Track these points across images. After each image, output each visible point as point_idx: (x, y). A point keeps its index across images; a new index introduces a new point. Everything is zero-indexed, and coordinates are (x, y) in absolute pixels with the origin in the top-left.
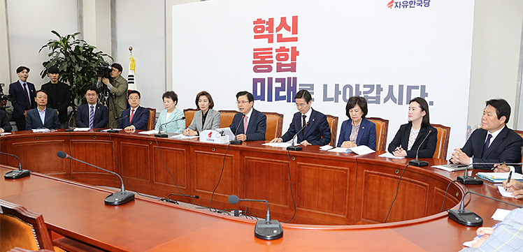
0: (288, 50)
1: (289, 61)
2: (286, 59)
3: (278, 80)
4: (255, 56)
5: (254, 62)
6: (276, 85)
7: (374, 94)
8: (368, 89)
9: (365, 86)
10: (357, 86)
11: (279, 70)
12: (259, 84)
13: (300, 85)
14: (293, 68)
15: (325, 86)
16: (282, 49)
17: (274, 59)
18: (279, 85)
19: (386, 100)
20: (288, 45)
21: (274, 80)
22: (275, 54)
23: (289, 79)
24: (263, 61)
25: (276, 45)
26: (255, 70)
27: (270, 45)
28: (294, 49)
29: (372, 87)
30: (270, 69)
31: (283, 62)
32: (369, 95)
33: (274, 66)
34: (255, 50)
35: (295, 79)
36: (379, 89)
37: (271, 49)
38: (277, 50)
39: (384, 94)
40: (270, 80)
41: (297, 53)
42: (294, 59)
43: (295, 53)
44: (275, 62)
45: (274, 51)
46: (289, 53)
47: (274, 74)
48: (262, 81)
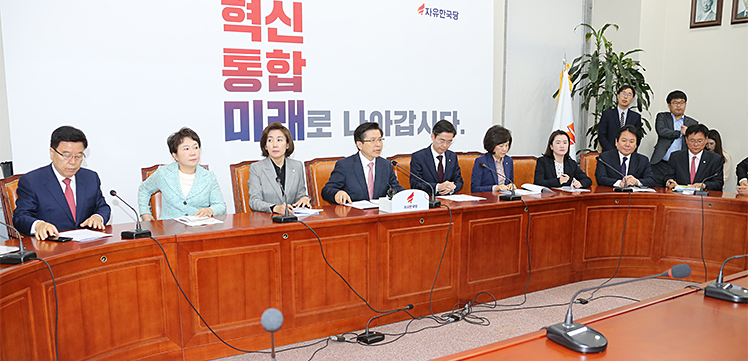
0: (288, 56)
1: (290, 75)
2: (285, 70)
3: (271, 105)
4: (228, 61)
5: (225, 73)
6: (269, 113)
7: (406, 123)
8: (400, 117)
9: (396, 113)
10: (388, 113)
11: (273, 87)
12: (237, 113)
13: (309, 113)
14: (297, 85)
15: (347, 114)
16: (278, 53)
17: (264, 68)
18: (275, 113)
19: (419, 131)
20: (288, 48)
21: (265, 106)
22: (264, 61)
23: (291, 103)
24: (243, 70)
25: (266, 46)
26: (229, 86)
27: (255, 46)
28: (297, 55)
29: (404, 114)
30: (257, 87)
31: (280, 76)
32: (402, 125)
33: (264, 80)
34: (225, 50)
35: (301, 103)
36: (413, 117)
37: (258, 52)
38: (268, 55)
39: (417, 123)
40: (258, 104)
41: (303, 63)
42: (298, 71)
43: (300, 62)
44: (266, 74)
45: (263, 56)
46: (290, 61)
47: (265, 95)
48: (243, 106)
